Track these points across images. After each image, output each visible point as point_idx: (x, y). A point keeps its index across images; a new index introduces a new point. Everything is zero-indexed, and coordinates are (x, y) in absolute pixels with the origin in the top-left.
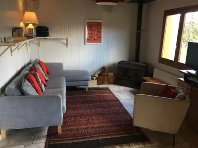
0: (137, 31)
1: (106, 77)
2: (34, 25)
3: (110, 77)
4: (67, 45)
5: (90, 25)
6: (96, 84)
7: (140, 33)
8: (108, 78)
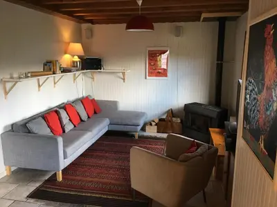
0: (218, 60)
1: (169, 123)
2: (79, 57)
3: (174, 124)
4: (124, 79)
5: (152, 54)
6: (156, 131)
7: (222, 64)
8: (172, 125)
